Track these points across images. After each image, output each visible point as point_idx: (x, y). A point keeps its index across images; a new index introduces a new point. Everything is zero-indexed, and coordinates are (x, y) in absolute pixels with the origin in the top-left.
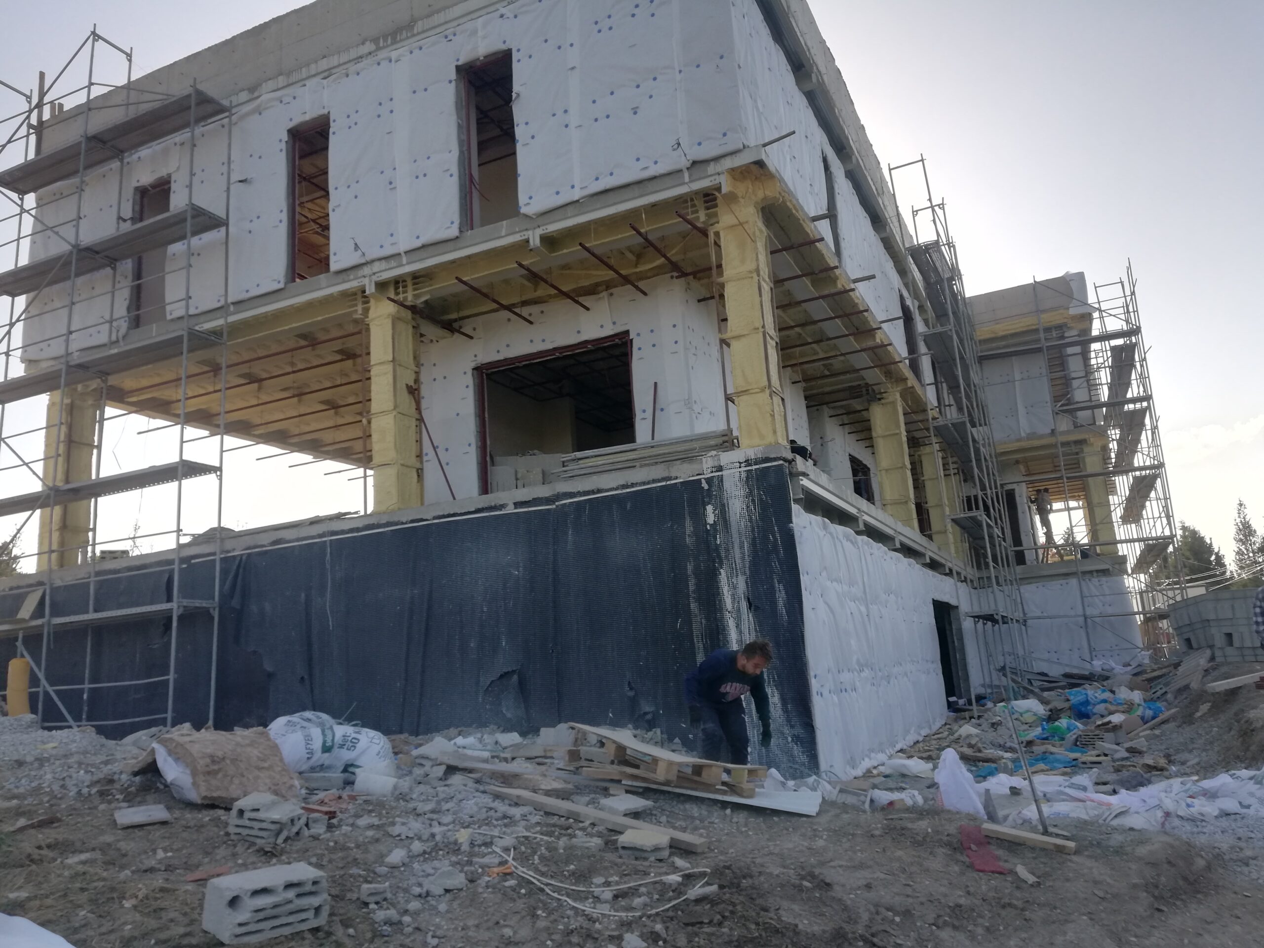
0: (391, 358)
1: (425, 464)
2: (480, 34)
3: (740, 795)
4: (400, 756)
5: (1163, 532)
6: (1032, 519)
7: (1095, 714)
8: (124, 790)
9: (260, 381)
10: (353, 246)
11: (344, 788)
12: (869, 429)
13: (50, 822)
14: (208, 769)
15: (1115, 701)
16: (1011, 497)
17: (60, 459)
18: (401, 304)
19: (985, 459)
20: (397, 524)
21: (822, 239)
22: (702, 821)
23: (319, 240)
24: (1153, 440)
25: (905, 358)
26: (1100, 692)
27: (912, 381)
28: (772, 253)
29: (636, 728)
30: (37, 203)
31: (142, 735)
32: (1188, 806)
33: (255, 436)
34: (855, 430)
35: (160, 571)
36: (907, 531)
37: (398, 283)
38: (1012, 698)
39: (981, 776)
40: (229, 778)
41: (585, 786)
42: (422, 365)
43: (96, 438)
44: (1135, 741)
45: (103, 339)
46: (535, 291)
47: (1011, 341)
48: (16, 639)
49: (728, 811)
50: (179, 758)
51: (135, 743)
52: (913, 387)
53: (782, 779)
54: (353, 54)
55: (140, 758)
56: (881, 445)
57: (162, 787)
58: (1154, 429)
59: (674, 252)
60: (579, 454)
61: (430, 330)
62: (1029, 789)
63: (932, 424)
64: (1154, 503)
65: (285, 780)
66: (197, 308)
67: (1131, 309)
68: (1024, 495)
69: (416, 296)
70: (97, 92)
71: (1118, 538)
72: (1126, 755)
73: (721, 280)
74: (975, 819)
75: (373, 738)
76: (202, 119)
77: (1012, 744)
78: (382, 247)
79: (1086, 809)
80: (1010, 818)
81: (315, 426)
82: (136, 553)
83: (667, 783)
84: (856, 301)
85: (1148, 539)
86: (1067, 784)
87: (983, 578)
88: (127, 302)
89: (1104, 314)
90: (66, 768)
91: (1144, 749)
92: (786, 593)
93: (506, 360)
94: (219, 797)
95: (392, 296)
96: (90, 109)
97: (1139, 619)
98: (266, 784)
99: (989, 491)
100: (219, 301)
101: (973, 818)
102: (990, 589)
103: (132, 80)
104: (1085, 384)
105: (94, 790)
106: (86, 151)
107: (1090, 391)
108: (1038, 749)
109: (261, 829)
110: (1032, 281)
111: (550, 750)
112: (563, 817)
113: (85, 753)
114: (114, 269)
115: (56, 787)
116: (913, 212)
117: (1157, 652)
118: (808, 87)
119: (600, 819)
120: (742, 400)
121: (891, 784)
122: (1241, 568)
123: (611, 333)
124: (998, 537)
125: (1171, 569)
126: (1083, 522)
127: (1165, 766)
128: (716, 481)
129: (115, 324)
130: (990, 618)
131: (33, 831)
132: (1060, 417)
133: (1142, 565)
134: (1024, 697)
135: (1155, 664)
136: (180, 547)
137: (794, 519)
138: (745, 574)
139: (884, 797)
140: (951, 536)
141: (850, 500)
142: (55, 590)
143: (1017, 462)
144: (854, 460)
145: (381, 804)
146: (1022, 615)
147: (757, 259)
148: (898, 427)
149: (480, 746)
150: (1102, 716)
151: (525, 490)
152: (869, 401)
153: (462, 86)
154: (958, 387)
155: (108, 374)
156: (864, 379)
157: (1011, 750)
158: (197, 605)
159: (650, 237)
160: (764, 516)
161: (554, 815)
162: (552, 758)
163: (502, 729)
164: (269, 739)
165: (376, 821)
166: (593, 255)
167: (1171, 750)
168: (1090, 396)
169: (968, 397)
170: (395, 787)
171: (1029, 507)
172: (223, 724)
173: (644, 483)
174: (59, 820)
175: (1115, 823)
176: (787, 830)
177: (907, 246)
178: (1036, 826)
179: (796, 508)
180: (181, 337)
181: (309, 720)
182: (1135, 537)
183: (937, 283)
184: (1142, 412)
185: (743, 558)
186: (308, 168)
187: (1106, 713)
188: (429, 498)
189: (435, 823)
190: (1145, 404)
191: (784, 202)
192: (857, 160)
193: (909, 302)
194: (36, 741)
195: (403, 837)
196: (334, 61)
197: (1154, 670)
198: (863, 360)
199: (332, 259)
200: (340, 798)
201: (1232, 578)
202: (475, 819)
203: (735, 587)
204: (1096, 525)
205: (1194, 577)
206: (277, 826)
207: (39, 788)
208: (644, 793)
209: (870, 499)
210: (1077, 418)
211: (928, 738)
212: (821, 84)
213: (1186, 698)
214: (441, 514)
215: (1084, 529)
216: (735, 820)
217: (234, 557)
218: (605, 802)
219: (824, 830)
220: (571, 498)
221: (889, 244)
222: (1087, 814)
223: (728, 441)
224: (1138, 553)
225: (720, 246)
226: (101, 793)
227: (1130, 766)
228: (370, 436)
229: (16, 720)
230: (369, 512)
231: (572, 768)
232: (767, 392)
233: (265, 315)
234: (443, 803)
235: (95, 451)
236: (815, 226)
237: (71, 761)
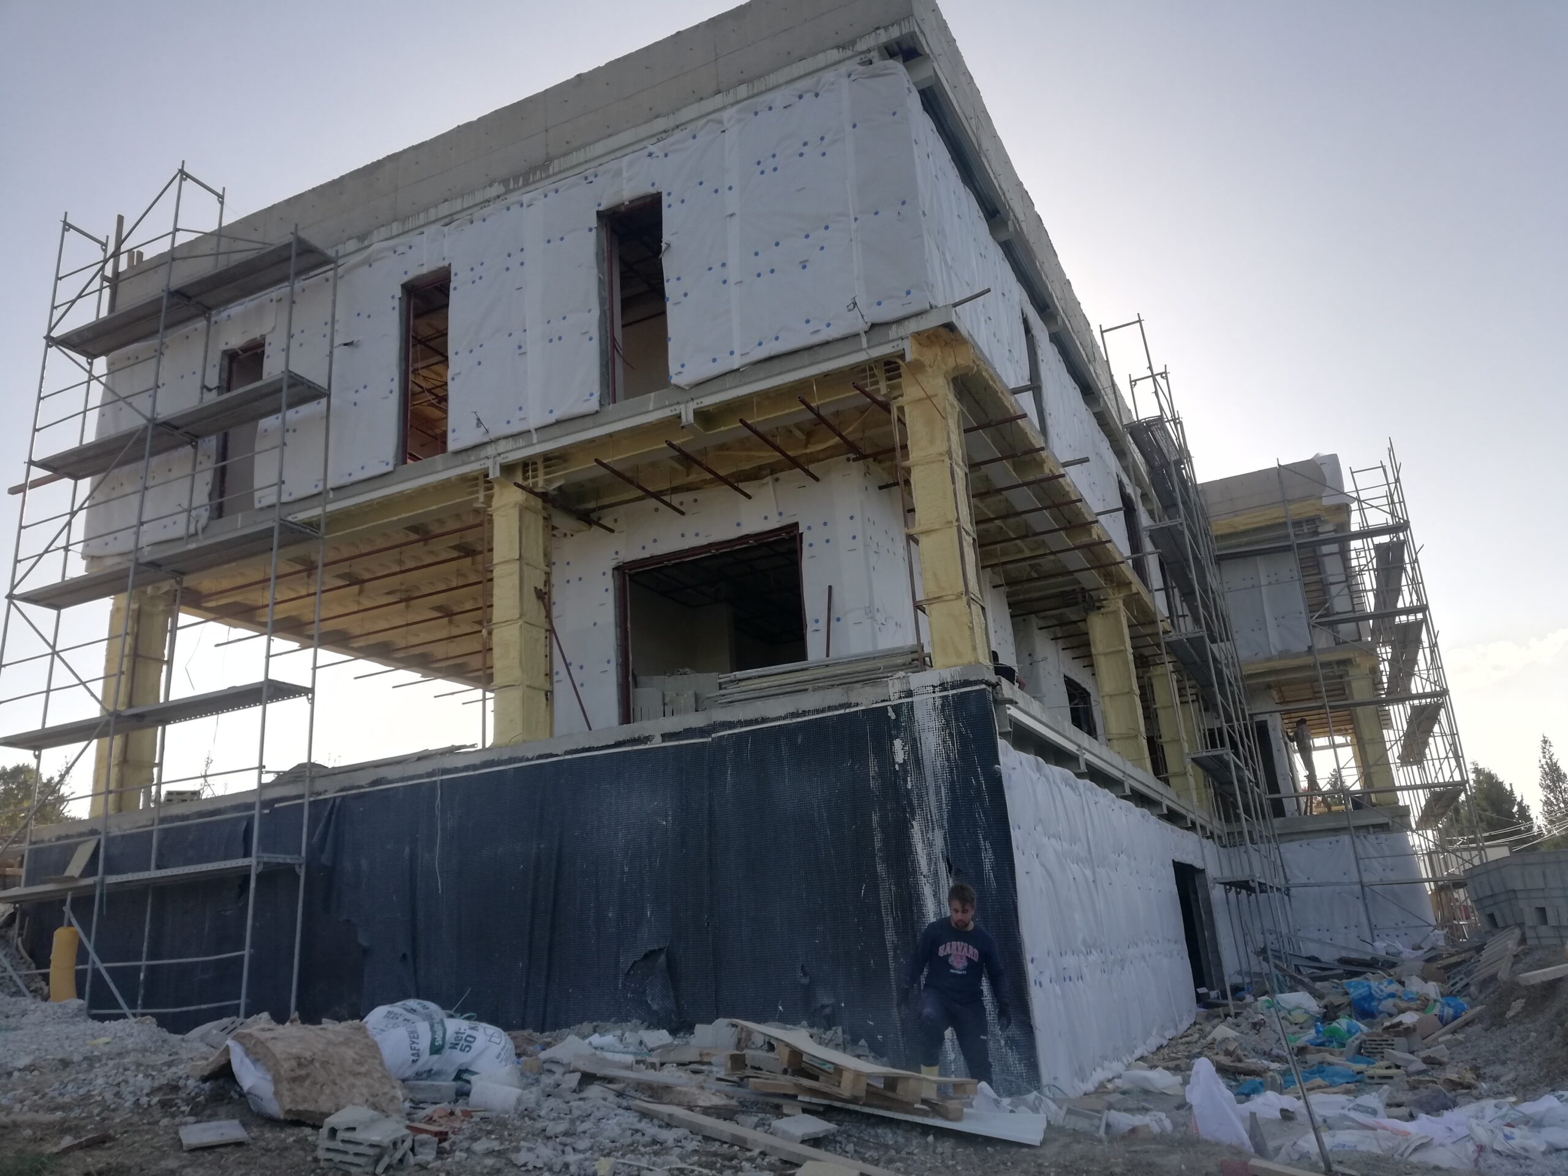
0: (517, 557)
1: (555, 685)
2: (625, 175)
3: (946, 1117)
4: (524, 1058)
5: (1452, 776)
6: (1290, 759)
7: (1382, 1012)
8: (190, 1100)
9: (362, 582)
10: (475, 421)
11: (456, 1101)
12: (1088, 644)
13: (100, 1142)
14: (293, 1074)
15: (1406, 995)
16: (1262, 730)
17: (123, 678)
18: (530, 491)
19: (1230, 683)
20: (521, 760)
21: (1025, 416)
22: (898, 1152)
23: (436, 413)
24: (1432, 659)
25: (1128, 558)
26: (1385, 984)
27: (1137, 586)
28: (966, 431)
29: (811, 1026)
30: (109, 369)
31: (211, 1028)
32: (1507, 1137)
33: (353, 649)
34: (1069, 645)
35: (236, 818)
36: (1138, 773)
37: (526, 465)
38: (1277, 990)
39: (1243, 1094)
40: (318, 1086)
41: (753, 1103)
42: (554, 564)
43: (166, 652)
44: (1433, 1049)
45: (179, 531)
46: (688, 475)
47: (1254, 538)
48: (63, 902)
49: (931, 1139)
50: (258, 1060)
51: (202, 1038)
52: (1138, 593)
53: (994, 1095)
54: (479, 197)
55: (211, 1059)
56: (1103, 664)
57: (236, 1097)
58: (1433, 646)
59: (850, 429)
60: (739, 674)
61: (564, 522)
62: (1305, 1111)
63: (1163, 640)
64: (1439, 740)
65: (386, 1090)
66: (290, 494)
67: (1396, 500)
68: (1279, 728)
69: (548, 482)
70: (182, 238)
71: (1397, 784)
72: (1424, 1067)
73: (906, 464)
74: (1240, 1152)
75: (492, 1036)
76: (301, 272)
77: (1281, 1052)
78: (508, 422)
79: (1377, 1140)
80: (1283, 1151)
81: (424, 637)
82: (207, 794)
83: (854, 1100)
84: (1067, 489)
85: (1434, 785)
86: (1351, 1105)
87: (1233, 833)
88: (210, 486)
89: (1364, 506)
90: (121, 1070)
91: (1445, 1059)
92: (994, 852)
93: (652, 557)
94: (306, 1111)
95: (520, 481)
96: (174, 259)
97: (1429, 887)
98: (362, 1095)
99: (1236, 723)
100: (316, 486)
101: (1237, 1151)
102: (1242, 849)
103: (223, 225)
104: (1346, 591)
105: (155, 1100)
106: (167, 308)
107: (1352, 598)
108: (1313, 1058)
109: (356, 1154)
110: (1276, 465)
111: (707, 1054)
112: (726, 1143)
113: (144, 1050)
114: (195, 447)
115: (109, 1096)
116: (1131, 382)
117: (1454, 933)
118: (1004, 237)
119: (772, 1147)
120: (934, 609)
121: (1131, 1104)
122: (1551, 822)
123: (777, 526)
124: (1250, 781)
125: (1464, 822)
126: (1353, 763)
127: (1473, 1081)
128: (905, 710)
129: (193, 513)
130: (1243, 885)
131: (79, 1154)
132: (1317, 630)
133: (1428, 818)
134: (1292, 990)
135: (1453, 947)
136: (262, 787)
137: (1001, 758)
138: (943, 827)
139: (1124, 1120)
140: (1191, 780)
141: (1067, 734)
142: (110, 841)
143: (1269, 687)
144: (1070, 683)
145: (502, 1124)
146: (1283, 882)
147: (949, 439)
148: (1123, 642)
149: (621, 1047)
150: (1391, 1015)
151: (675, 719)
152: (1087, 611)
153: (604, 234)
154: (1194, 592)
155: (183, 574)
156: (1080, 583)
157: (1278, 1059)
158: (280, 861)
159: (822, 412)
160: (964, 753)
161: (715, 1140)
162: (709, 1063)
163: (646, 1024)
164: (367, 1037)
165: (496, 1145)
166: (756, 432)
167: (1479, 1061)
168: (1353, 605)
169: (1206, 607)
170: (519, 1101)
171: (1286, 744)
172: (310, 1017)
173: (818, 711)
174: (112, 1139)
175: (1415, 1159)
176: (1005, 1164)
177: (1125, 422)
178: (1317, 1163)
179: (1002, 744)
180: (272, 529)
181: (413, 1011)
182: (1418, 782)
183: (1162, 466)
184: (1417, 626)
185: (940, 808)
186: (424, 329)
187: (1394, 1011)
188: (560, 728)
189: (568, 1149)
190: (1420, 616)
191: (979, 372)
192: (1064, 321)
193: (1129, 490)
194: (85, 1034)
195: (530, 1167)
196: (457, 205)
197: (1452, 955)
198: (1076, 560)
199: (450, 436)
200: (452, 1113)
201: (1540, 835)
202: (618, 1144)
203: (930, 844)
204: (1369, 766)
205: (1493, 833)
206: (377, 1151)
207: (88, 1096)
208: (825, 1112)
209: (1092, 732)
210: (1338, 632)
211: (1174, 1042)
212: (1019, 233)
213: (1493, 992)
214: (574, 747)
215: (1354, 771)
216: (939, 1150)
217: (325, 800)
218: (778, 1124)
219: (1050, 1165)
220: (730, 728)
221: (1103, 420)
222: (1380, 1146)
223: (918, 660)
224: (1423, 803)
225: (904, 424)
226: (164, 1104)
227: (1429, 1082)
228: (491, 649)
229: (60, 1006)
230: (487, 746)
231: (735, 1079)
232: (964, 599)
233: (370, 504)
234: (578, 1123)
235: (165, 668)
236: (1016, 400)
237: (127, 1060)
